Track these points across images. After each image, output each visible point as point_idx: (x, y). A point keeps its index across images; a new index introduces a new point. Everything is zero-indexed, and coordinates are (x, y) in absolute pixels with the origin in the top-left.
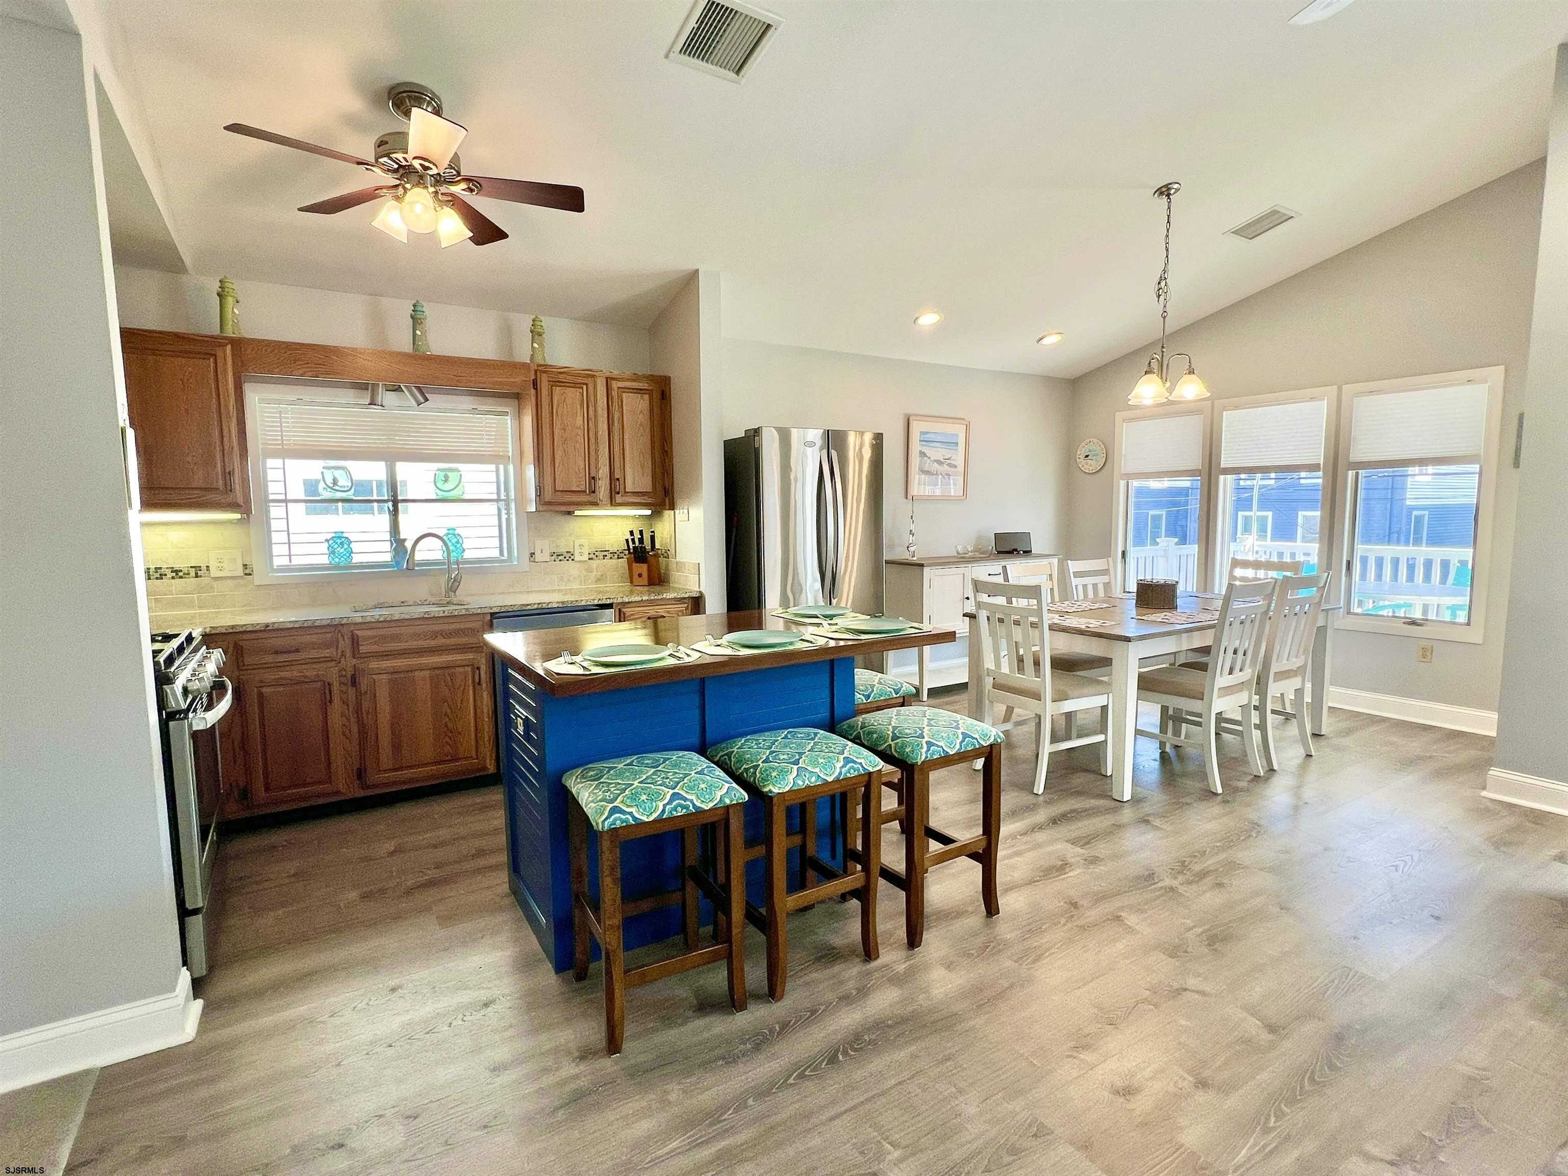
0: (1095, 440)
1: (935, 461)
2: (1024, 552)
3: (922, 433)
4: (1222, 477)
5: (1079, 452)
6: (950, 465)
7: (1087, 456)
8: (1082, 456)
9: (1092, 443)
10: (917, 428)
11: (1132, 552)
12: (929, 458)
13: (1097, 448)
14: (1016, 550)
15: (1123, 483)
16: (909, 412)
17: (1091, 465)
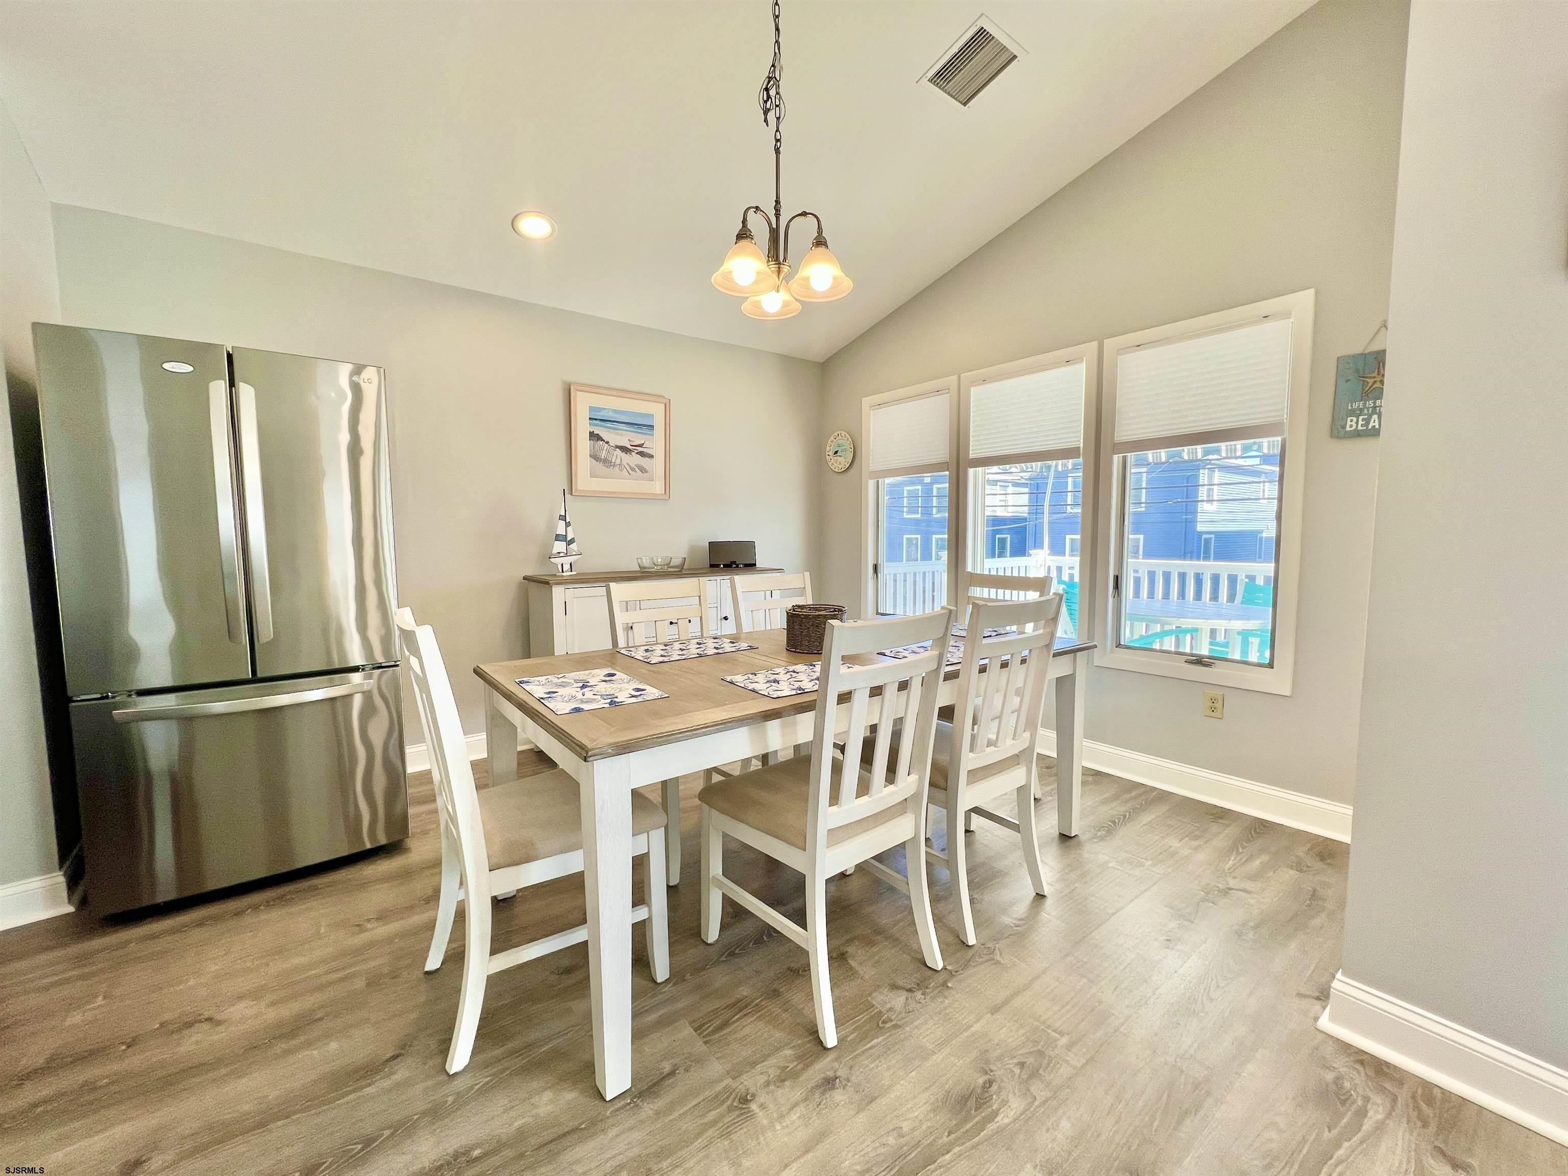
0: (843, 433)
1: (617, 447)
2: (746, 565)
3: (592, 409)
4: (971, 471)
5: (828, 448)
6: (641, 454)
7: (836, 453)
8: (831, 453)
9: (840, 437)
10: (583, 404)
11: (887, 570)
12: (607, 443)
13: (847, 444)
14: (735, 563)
15: (871, 484)
16: (570, 378)
17: (840, 463)
